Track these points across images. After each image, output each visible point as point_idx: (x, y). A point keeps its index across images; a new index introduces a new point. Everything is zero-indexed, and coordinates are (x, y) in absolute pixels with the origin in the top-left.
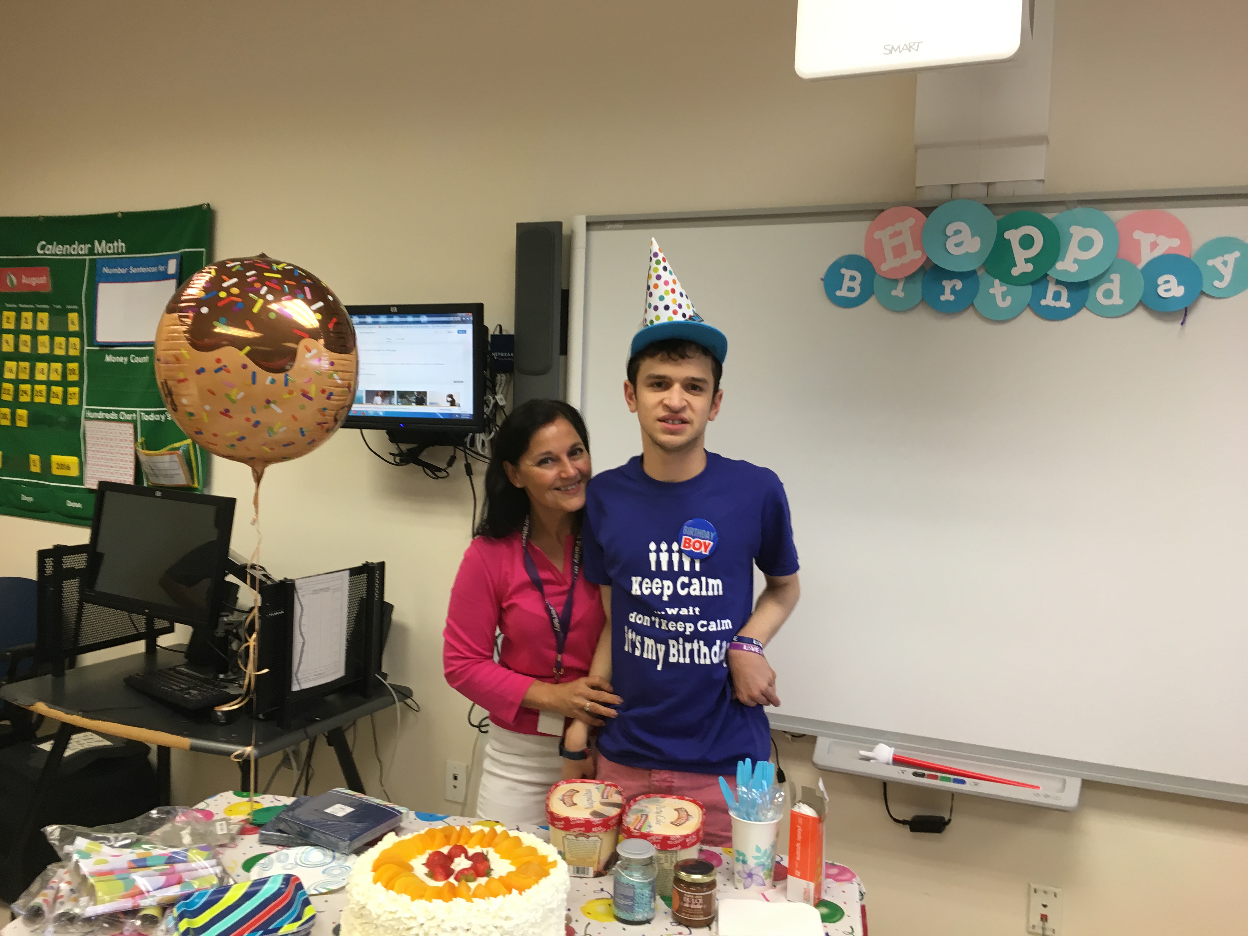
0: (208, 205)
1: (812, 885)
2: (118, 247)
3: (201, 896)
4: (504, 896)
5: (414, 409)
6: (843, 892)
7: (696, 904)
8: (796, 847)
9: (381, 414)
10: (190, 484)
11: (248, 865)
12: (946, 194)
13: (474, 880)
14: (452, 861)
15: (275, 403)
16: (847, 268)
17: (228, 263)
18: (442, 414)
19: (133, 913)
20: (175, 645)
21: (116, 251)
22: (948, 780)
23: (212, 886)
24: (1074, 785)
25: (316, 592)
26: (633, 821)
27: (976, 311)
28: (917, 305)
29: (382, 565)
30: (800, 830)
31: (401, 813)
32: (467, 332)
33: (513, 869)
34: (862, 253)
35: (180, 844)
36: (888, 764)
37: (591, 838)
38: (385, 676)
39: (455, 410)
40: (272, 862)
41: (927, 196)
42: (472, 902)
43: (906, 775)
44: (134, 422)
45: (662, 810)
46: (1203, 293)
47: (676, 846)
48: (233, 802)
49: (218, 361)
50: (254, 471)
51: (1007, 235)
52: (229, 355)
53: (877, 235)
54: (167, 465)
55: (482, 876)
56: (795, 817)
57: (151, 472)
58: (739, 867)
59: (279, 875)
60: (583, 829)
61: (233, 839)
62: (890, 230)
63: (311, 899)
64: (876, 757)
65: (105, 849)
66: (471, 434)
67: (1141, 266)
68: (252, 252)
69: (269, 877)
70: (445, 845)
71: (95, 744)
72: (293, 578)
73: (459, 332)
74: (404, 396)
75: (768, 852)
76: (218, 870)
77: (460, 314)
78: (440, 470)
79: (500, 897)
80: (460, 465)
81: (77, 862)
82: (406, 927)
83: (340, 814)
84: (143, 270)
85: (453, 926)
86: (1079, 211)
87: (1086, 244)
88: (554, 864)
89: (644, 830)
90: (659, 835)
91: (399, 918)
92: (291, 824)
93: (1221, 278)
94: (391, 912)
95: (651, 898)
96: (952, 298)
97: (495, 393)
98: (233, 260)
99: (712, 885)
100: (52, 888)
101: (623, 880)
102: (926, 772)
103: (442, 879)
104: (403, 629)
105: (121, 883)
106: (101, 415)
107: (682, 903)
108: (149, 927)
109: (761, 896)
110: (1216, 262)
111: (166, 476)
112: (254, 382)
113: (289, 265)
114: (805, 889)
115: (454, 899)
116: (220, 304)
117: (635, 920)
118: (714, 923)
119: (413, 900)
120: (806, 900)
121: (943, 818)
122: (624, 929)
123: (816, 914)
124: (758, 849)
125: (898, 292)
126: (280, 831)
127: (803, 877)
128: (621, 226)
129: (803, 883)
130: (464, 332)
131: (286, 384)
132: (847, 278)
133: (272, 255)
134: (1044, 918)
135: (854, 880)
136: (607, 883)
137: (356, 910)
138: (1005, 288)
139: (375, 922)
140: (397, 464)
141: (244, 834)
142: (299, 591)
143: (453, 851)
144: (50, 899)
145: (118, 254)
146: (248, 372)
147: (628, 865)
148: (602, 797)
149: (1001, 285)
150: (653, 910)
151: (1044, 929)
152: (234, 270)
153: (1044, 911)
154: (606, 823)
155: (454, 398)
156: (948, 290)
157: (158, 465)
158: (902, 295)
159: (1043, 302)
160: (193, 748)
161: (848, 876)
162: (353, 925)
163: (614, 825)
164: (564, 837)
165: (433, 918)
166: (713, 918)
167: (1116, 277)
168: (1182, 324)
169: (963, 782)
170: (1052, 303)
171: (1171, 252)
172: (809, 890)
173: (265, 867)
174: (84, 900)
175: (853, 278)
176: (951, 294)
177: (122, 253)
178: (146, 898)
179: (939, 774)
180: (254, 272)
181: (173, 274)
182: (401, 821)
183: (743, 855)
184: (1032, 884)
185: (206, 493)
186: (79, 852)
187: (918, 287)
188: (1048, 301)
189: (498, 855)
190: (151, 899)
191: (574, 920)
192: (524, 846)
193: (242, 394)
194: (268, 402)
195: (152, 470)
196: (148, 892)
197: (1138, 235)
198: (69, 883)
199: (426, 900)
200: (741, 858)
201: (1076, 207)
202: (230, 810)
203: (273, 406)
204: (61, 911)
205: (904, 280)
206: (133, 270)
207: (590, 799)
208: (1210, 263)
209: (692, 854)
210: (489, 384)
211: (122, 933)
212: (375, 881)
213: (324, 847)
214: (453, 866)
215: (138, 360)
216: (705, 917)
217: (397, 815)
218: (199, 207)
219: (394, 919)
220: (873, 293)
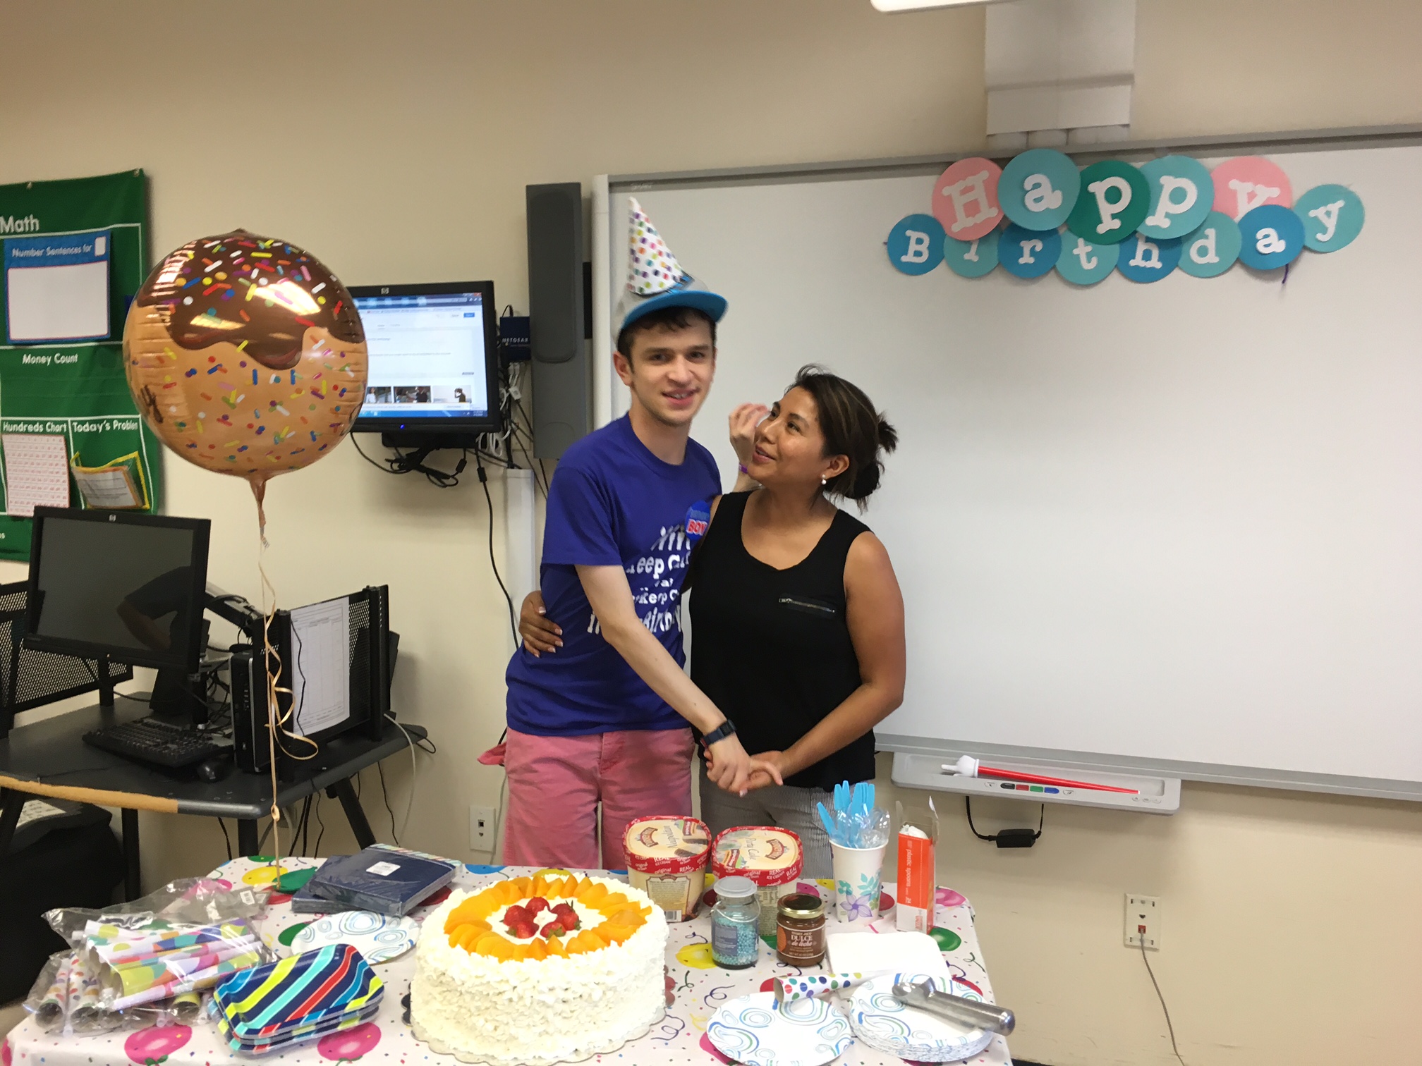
0: (141, 171)
1: (925, 912)
2: (29, 224)
3: (244, 976)
4: (603, 949)
5: (415, 407)
6: (955, 917)
7: (805, 942)
8: (906, 873)
9: (376, 414)
10: (140, 504)
11: (287, 937)
12: (1019, 142)
13: (564, 934)
14: (535, 916)
15: (281, 404)
16: (914, 229)
17: (206, 244)
18: (449, 412)
19: (166, 1002)
20: (135, 694)
21: (27, 229)
22: (1040, 789)
23: (254, 965)
24: (1174, 786)
25: (314, 624)
26: (724, 857)
27: (1058, 274)
28: (994, 268)
29: (385, 588)
30: (909, 854)
31: (454, 867)
32: (476, 315)
33: (604, 919)
34: (929, 211)
35: (206, 920)
36: (973, 777)
37: (678, 880)
38: (393, 715)
39: (465, 407)
40: (313, 932)
41: (1001, 145)
42: (569, 958)
43: (994, 788)
44: (65, 434)
45: (754, 842)
46: (1305, 248)
47: (776, 880)
48: (250, 869)
49: (212, 359)
50: (253, 485)
51: (1092, 187)
52: (221, 350)
53: (946, 191)
54: (110, 484)
55: (571, 930)
56: (904, 841)
57: (90, 492)
58: (842, 898)
59: (332, 945)
60: (669, 870)
61: (262, 909)
62: (960, 185)
63: (373, 968)
64: (960, 771)
65: (122, 932)
66: (482, 434)
67: (1238, 219)
68: (226, 229)
69: (320, 949)
70: (520, 898)
71: (45, 814)
72: (287, 609)
73: (465, 315)
74: (402, 392)
75: (875, 881)
76: (258, 945)
77: (466, 294)
78: (447, 477)
79: (599, 950)
80: (471, 470)
81: (94, 949)
82: (497, 992)
83: (386, 873)
84: (64, 251)
85: (551, 987)
86: (1170, 158)
87: (1178, 195)
88: (649, 910)
89: (739, 866)
90: (757, 871)
91: (489, 982)
92: (330, 889)
93: (1324, 230)
94: (477, 977)
95: (755, 939)
96: (1032, 260)
97: (508, 386)
98: (212, 239)
99: (821, 920)
100: (62, 981)
101: (722, 921)
102: (1016, 783)
103: (527, 935)
104: (411, 661)
105: (149, 969)
106: (22, 427)
107: (789, 942)
108: (191, 1017)
109: (870, 928)
110: (1319, 213)
111: (108, 497)
112: (255, 382)
113: (276, 241)
114: (917, 917)
115: (548, 957)
116: (206, 293)
117: (739, 964)
118: (825, 961)
119: (501, 961)
120: (919, 928)
121: (1033, 831)
122: (728, 975)
123: (932, 942)
124: (864, 878)
125: (972, 255)
126: (316, 896)
127: (914, 904)
128: (650, 187)
129: (915, 911)
130: (473, 315)
131: (293, 382)
132: (913, 241)
133: (254, 229)
134: (1142, 929)
135: (964, 903)
136: (701, 927)
137: (435, 978)
138: (1089, 248)
139: (459, 989)
140: (395, 472)
141: (274, 904)
142: (294, 624)
143: (533, 904)
144: (63, 992)
145: (29, 232)
146: (248, 371)
147: (728, 904)
148: (684, 833)
149: (1086, 245)
150: (757, 952)
151: (1142, 941)
152: (215, 250)
153: (1142, 922)
154: (694, 862)
155: (463, 392)
156: (1027, 251)
157: (98, 483)
158: (976, 259)
159: (1132, 263)
160: (181, 810)
161: (957, 900)
162: (430, 994)
163: (703, 863)
164: (647, 881)
165: (527, 979)
166: (823, 955)
167: (1211, 232)
168: (1284, 282)
169: (1056, 791)
170: (1142, 264)
171: (1270, 203)
172: (922, 917)
173: (307, 938)
174: (107, 992)
175: (919, 241)
176: (1031, 256)
177: (34, 232)
178: (181, 983)
179: (1030, 785)
180: (238, 253)
181: (102, 256)
182: (454, 875)
183: (848, 885)
184: (1128, 895)
185: (160, 513)
186: (93, 938)
187: (993, 251)
188: (1137, 261)
189: (584, 905)
190: (186, 984)
191: (670, 970)
192: (610, 893)
193: (242, 397)
194: (273, 404)
195: (91, 489)
196: (182, 976)
197: (1234, 184)
198: (80, 974)
199: (516, 960)
200: (845, 889)
201: (1166, 155)
202: (248, 877)
203: (278, 407)
204: (80, 1006)
205: (978, 242)
206: (51, 252)
207: (671, 836)
208: (1312, 213)
209: (790, 889)
210: (501, 375)
211: (155, 1025)
212: (453, 945)
213: (371, 911)
214: (536, 921)
215: (64, 360)
216: (814, 955)
217: (450, 870)
218: (130, 174)
219: (482, 984)
220: (943, 257)
